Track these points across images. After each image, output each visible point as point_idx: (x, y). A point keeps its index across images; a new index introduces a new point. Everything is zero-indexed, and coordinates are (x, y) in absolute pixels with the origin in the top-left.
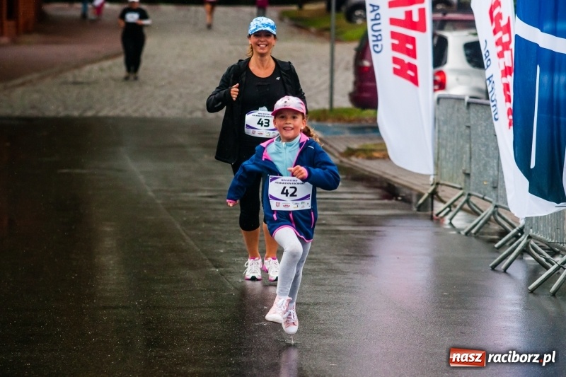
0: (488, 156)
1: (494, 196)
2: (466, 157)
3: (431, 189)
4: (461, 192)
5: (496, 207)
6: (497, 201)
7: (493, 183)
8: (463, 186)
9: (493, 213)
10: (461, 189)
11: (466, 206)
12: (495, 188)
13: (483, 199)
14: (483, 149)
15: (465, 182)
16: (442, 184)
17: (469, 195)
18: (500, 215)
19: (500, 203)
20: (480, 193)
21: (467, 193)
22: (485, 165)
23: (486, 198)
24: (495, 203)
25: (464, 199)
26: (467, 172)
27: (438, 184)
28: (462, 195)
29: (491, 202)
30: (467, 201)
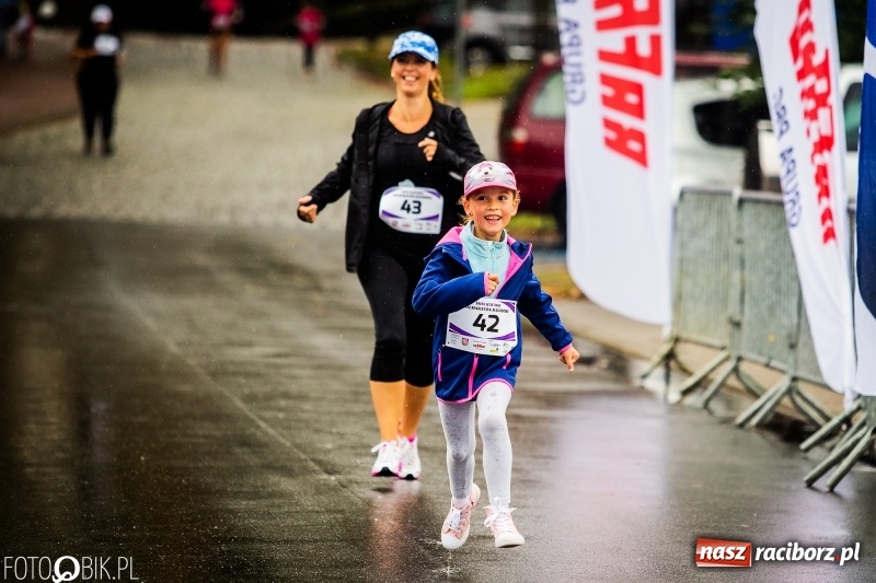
0: (778, 291)
1: (791, 360)
2: (734, 294)
3: (665, 349)
4: (722, 355)
5: (795, 379)
6: (796, 368)
7: (790, 337)
8: (726, 342)
9: (789, 392)
10: (723, 348)
11: (733, 381)
12: (793, 346)
13: (767, 365)
14: (769, 279)
15: (731, 336)
16: (687, 341)
17: (740, 359)
18: (799, 394)
19: (801, 373)
20: (760, 354)
21: (735, 355)
22: (771, 309)
23: (774, 363)
24: (791, 373)
25: (729, 365)
26: (737, 318)
27: (677, 340)
28: (727, 359)
29: (783, 372)
30: (736, 370)
